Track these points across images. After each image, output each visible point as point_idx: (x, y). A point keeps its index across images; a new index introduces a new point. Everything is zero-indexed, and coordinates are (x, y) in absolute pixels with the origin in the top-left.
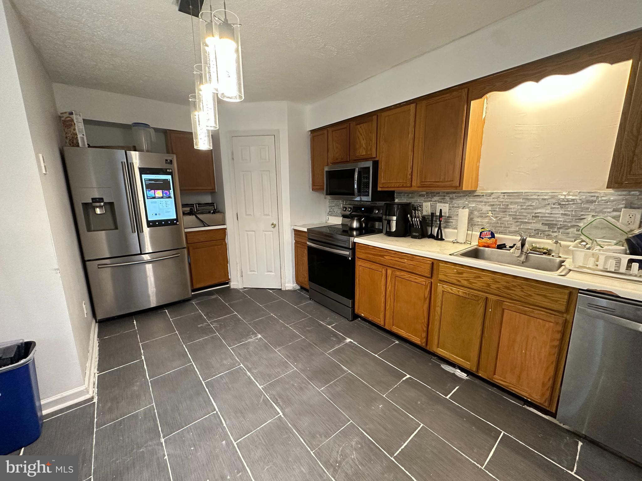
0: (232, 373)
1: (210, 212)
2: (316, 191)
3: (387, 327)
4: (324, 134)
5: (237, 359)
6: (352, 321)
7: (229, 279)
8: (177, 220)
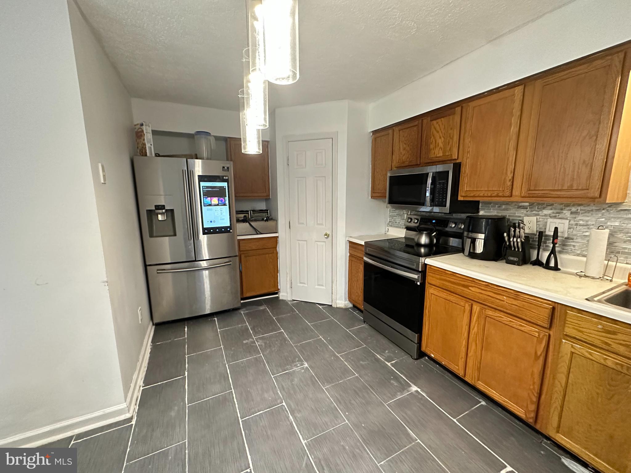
0: (273, 412)
1: (263, 220)
2: (376, 199)
3: (467, 379)
4: (389, 134)
5: (280, 393)
6: (417, 359)
7: (279, 289)
8: (230, 227)
